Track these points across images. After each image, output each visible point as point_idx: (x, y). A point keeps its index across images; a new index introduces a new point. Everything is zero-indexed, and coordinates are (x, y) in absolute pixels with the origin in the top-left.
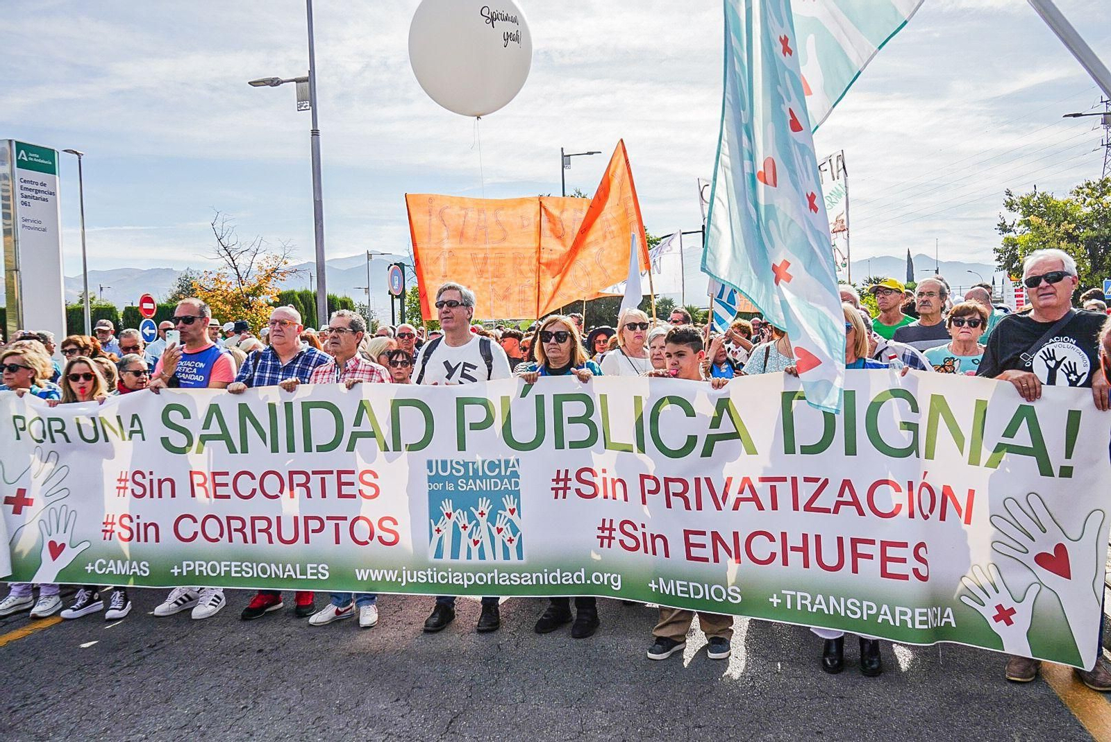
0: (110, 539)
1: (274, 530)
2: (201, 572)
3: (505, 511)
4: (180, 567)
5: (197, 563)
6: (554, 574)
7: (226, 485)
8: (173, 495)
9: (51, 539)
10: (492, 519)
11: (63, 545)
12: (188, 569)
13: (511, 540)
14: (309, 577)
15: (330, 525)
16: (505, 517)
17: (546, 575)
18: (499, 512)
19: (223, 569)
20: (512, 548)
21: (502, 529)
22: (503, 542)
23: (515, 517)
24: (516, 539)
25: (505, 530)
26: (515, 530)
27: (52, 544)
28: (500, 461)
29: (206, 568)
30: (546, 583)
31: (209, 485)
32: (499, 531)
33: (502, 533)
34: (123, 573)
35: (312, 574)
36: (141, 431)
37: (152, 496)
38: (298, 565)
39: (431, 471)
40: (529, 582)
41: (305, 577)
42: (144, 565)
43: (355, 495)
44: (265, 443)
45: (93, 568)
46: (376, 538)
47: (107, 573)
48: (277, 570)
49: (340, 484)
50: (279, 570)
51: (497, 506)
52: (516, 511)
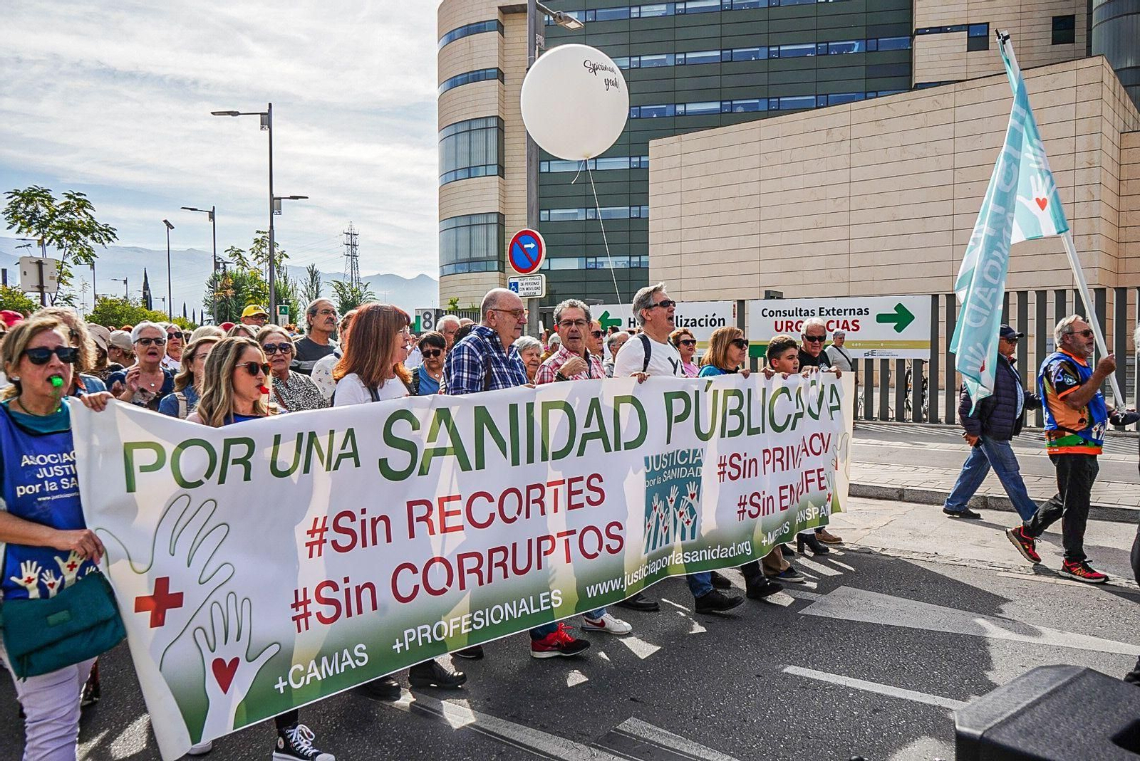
0: (307, 628)
1: (509, 563)
2: (424, 640)
3: (687, 496)
4: (402, 641)
5: (419, 628)
6: (716, 550)
7: (458, 512)
8: (389, 540)
9: (216, 655)
10: (677, 506)
11: (235, 662)
12: (410, 640)
13: (688, 522)
14: (543, 609)
15: (560, 542)
16: (687, 501)
17: (709, 551)
18: (683, 497)
19: (452, 628)
20: (688, 528)
21: (683, 513)
22: (683, 524)
23: (694, 502)
24: (692, 521)
25: (685, 513)
26: (692, 512)
27: (218, 664)
28: (689, 451)
29: (431, 634)
30: (709, 558)
31: (435, 517)
32: (681, 514)
33: (683, 516)
34: (331, 674)
35: (545, 605)
36: (355, 454)
37: (364, 545)
38: (531, 598)
39: (648, 469)
40: (697, 560)
41: (538, 610)
42: (360, 650)
43: (583, 504)
44: (506, 456)
45: (286, 683)
46: (604, 547)
47: (308, 683)
48: (511, 610)
49: (571, 493)
50: (513, 609)
51: (683, 492)
52: (696, 496)
